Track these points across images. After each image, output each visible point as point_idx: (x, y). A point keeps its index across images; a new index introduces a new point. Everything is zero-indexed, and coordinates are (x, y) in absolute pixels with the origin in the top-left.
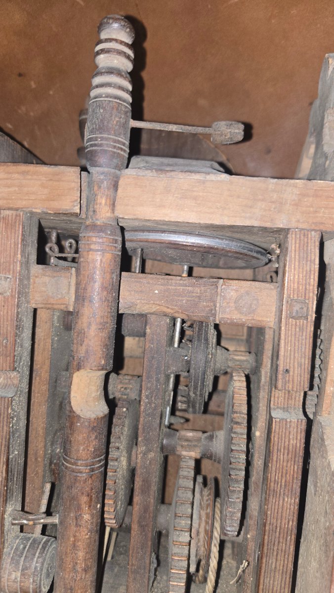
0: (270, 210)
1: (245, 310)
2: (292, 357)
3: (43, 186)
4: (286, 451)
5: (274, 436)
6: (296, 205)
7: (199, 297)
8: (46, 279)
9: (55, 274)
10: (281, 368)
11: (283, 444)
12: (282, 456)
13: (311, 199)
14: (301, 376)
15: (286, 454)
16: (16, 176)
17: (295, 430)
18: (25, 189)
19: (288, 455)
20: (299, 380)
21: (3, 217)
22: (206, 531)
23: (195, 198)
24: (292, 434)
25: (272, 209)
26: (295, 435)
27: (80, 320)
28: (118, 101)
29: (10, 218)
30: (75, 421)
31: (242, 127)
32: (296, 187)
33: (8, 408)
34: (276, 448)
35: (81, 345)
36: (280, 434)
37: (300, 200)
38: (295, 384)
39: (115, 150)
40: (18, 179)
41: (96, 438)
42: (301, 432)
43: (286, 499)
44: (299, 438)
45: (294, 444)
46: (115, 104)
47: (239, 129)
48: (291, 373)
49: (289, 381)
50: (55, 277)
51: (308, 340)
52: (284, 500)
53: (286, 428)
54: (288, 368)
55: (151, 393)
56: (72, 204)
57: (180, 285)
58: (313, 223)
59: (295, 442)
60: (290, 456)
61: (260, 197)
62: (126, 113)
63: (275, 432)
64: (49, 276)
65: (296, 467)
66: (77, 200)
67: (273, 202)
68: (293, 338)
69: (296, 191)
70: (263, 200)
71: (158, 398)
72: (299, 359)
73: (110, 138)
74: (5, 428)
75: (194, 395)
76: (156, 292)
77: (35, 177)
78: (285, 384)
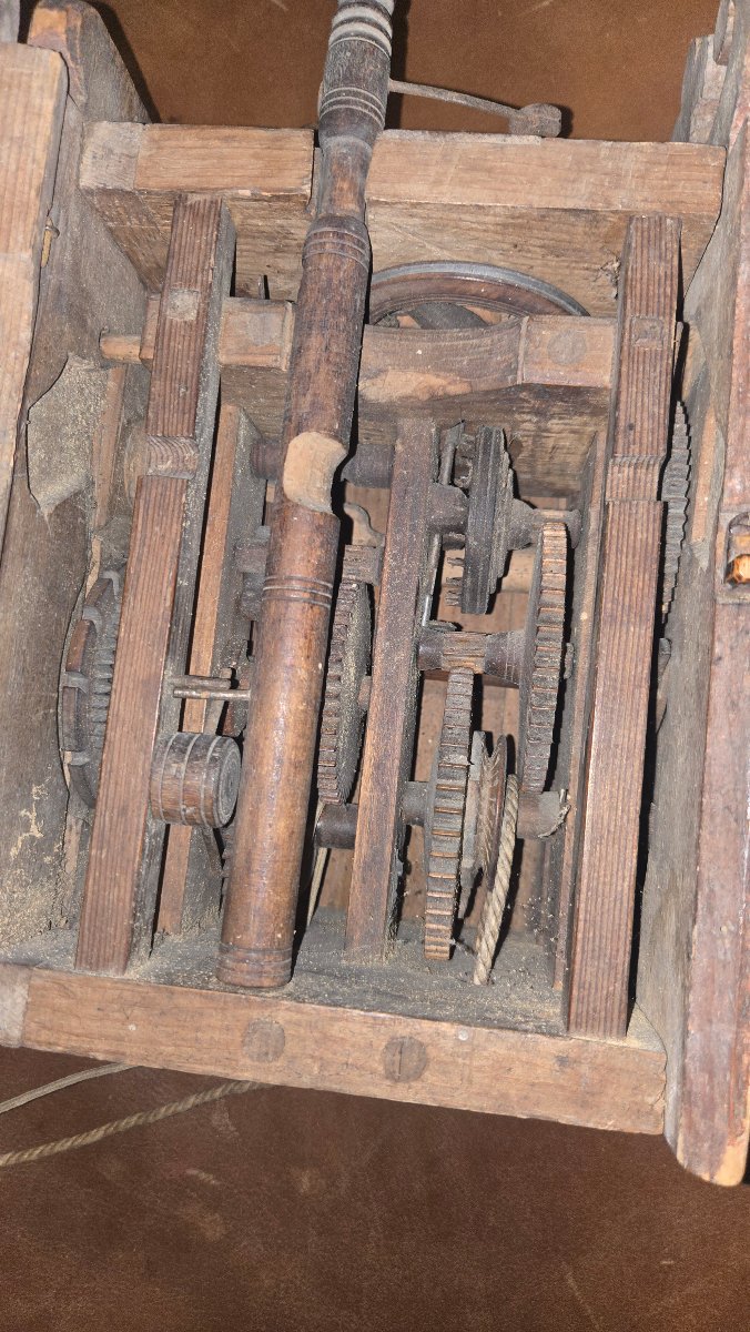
0: (603, 185)
1: (564, 356)
2: (639, 404)
3: (256, 156)
4: (631, 552)
5: (612, 528)
6: (643, 177)
7: (490, 352)
8: (247, 317)
9: (261, 309)
10: (622, 424)
11: (625, 539)
12: (624, 558)
13: (664, 168)
14: (653, 433)
15: (630, 556)
16: (217, 143)
17: (645, 517)
18: (229, 162)
19: (634, 557)
20: (650, 439)
21: (191, 205)
22: (491, 816)
23: (490, 171)
24: (639, 523)
25: (607, 184)
26: (645, 525)
27: (303, 358)
28: (374, 43)
29: (202, 205)
30: (290, 515)
31: (558, 113)
32: (642, 152)
33: (181, 494)
34: (614, 547)
35: (305, 395)
36: (621, 523)
37: (647, 170)
38: (644, 447)
39: (367, 111)
40: (219, 147)
41: (322, 545)
42: (654, 520)
43: (632, 629)
44: (651, 529)
45: (644, 540)
46: (368, 46)
47: (554, 116)
48: (638, 428)
49: (634, 440)
50: (260, 312)
51: (664, 378)
52: (628, 630)
53: (630, 515)
54: (632, 421)
55: (402, 551)
56: (299, 181)
57: (459, 338)
58: (668, 202)
59: (645, 535)
60: (637, 558)
61: (588, 167)
62: (383, 63)
63: (612, 522)
64: (251, 312)
65: (647, 576)
66: (307, 176)
67: (605, 174)
68: (641, 375)
69: (642, 158)
70: (591, 171)
71: (414, 559)
72: (651, 407)
73: (360, 93)
74: (175, 526)
75: (476, 543)
76: (420, 352)
77: (244, 144)
78: (629, 447)
